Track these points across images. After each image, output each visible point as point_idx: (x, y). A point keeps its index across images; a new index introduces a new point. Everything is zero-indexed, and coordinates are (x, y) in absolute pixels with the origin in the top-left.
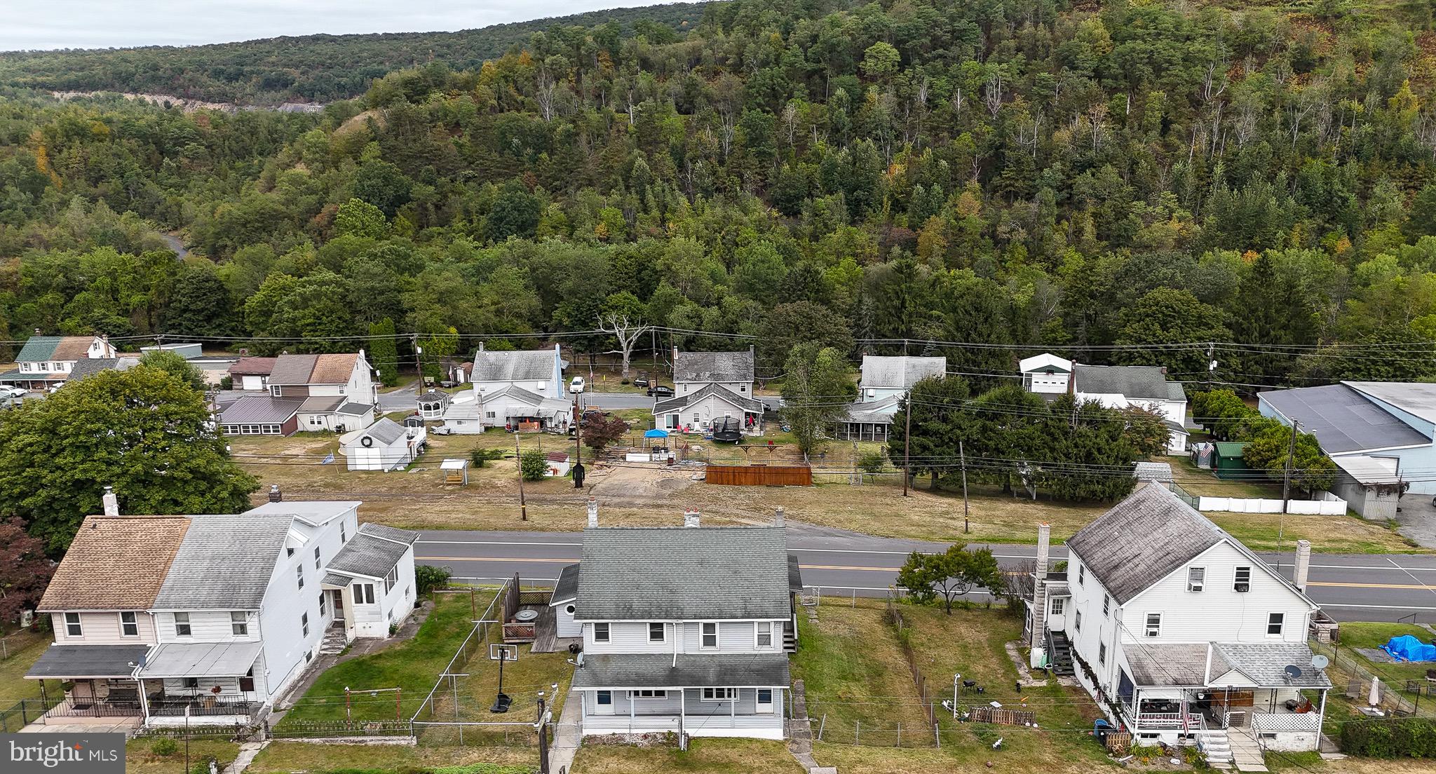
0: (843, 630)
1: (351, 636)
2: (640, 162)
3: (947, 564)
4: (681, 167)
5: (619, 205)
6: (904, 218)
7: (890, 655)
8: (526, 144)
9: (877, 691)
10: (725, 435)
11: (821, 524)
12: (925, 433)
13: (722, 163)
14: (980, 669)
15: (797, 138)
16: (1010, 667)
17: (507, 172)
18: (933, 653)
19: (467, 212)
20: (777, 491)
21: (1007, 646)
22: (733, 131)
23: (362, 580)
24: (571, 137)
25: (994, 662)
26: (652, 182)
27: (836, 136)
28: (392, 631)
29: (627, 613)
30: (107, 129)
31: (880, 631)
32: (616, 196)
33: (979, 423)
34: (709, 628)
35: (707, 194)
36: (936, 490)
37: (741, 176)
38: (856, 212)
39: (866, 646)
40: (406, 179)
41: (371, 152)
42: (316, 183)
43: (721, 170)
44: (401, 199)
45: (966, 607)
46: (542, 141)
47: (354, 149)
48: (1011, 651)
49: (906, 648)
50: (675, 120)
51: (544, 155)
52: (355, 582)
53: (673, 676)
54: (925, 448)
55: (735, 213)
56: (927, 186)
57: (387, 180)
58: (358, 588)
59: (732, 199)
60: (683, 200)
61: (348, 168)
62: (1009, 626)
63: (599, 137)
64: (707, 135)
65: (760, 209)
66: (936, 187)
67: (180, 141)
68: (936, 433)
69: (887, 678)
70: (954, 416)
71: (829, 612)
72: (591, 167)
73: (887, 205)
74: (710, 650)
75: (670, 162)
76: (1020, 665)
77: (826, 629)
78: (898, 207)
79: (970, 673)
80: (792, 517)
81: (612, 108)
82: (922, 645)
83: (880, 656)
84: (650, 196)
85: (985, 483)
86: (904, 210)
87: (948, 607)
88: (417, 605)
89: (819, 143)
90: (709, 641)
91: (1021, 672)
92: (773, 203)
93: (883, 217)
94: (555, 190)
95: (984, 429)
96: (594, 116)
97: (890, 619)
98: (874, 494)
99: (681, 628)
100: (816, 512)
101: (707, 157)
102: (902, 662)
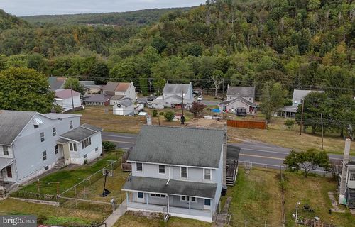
0: (258, 180)
1: (67, 162)
2: (234, 36)
3: (305, 156)
4: (246, 38)
5: (226, 49)
6: (318, 54)
7: (275, 191)
8: (201, 32)
9: (264, 206)
10: (241, 113)
11: (265, 142)
12: (310, 111)
13: (259, 36)
14: (315, 201)
15: (284, 29)
16: (328, 202)
17: (195, 39)
18: (295, 192)
19: (182, 51)
20: (252, 130)
21: (329, 193)
22: (264, 27)
23: (73, 142)
24: (214, 29)
25: (322, 199)
26: (237, 42)
27: (297, 27)
28: (85, 162)
29: (150, 160)
30: (93, 30)
31: (274, 181)
32: (225, 46)
33: (331, 109)
34: (184, 169)
35: (254, 46)
36: (313, 134)
37: (265, 40)
38: (302, 51)
39: (266, 187)
40: (166, 42)
41: (158, 34)
42: (142, 43)
43: (259, 39)
44: (164, 47)
45: (314, 175)
46: (206, 31)
47: (153, 34)
48: (331, 195)
49: (283, 189)
50: (245, 24)
51: (206, 35)
52: (70, 142)
53: (165, 189)
54: (309, 117)
55: (262, 51)
56: (327, 43)
57: (160, 41)
58: (71, 144)
59: (262, 47)
60: (246, 47)
61: (151, 39)
62: (332, 185)
63: (222, 29)
64: (255, 28)
65: (270, 50)
66: (330, 43)
67: (111, 33)
68: (314, 112)
69: (270, 201)
70: (321, 106)
71: (254, 172)
72: (219, 38)
73: (313, 49)
74: (184, 179)
75: (243, 36)
76: (334, 202)
77: (250, 178)
78: (316, 49)
79: (310, 203)
80: (255, 139)
81: (227, 21)
82: (291, 189)
83: (270, 192)
84: (235, 46)
85: (332, 132)
86: (318, 51)
87: (306, 175)
88: (101, 155)
89: (291, 30)
90: (184, 175)
91: (333, 205)
92: (275, 48)
93: (311, 53)
94: (208, 45)
95: (333, 111)
96: (222, 24)
97: (279, 177)
98: (288, 133)
99: (172, 169)
100: (264, 138)
101: (255, 35)
102: (279, 195)
